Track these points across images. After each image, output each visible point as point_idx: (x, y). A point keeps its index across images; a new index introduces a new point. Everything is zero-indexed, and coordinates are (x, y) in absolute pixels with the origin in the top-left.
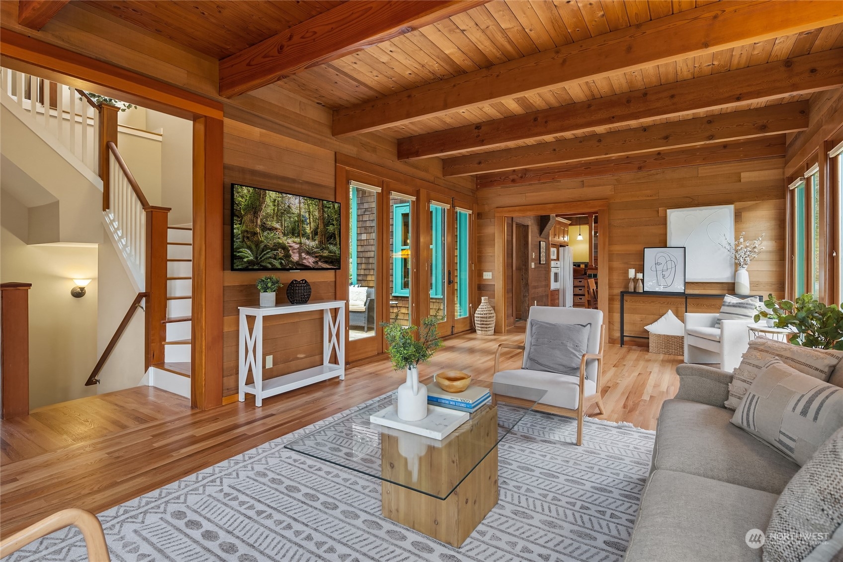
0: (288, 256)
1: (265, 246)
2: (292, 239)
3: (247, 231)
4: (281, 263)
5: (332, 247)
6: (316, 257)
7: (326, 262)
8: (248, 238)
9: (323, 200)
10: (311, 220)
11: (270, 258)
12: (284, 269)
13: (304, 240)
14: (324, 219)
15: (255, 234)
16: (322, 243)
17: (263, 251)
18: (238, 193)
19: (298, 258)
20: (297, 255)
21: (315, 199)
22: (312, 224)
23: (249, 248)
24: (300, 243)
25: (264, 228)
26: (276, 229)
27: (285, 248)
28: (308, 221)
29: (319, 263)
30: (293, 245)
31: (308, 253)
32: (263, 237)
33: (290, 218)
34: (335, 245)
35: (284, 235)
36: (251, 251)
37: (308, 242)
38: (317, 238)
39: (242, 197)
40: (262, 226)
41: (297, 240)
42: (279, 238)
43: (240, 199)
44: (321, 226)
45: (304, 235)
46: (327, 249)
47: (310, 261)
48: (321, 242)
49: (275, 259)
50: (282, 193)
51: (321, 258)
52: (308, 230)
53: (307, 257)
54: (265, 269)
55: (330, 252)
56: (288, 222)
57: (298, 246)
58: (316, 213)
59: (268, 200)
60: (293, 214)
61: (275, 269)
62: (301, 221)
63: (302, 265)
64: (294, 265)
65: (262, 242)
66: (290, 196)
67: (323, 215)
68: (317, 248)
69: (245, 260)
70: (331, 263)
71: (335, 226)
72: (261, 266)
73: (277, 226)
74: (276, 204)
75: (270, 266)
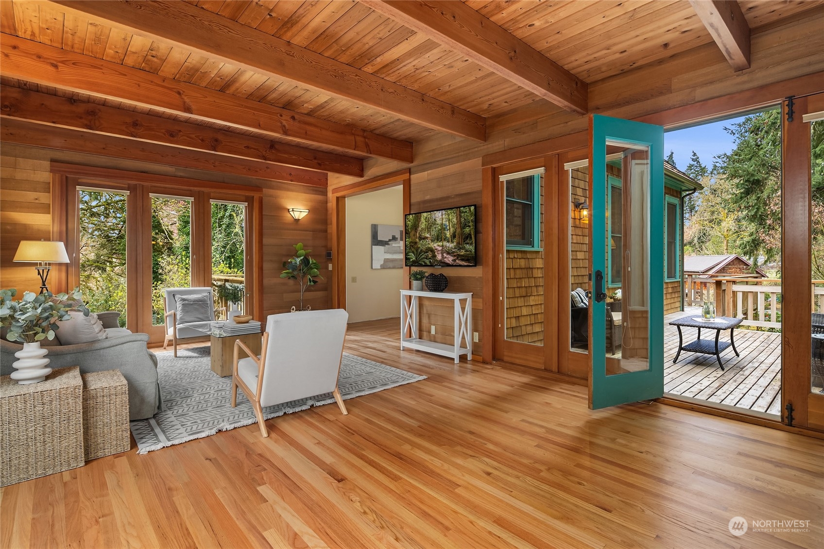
0: (434, 256)
1: (421, 250)
2: (437, 244)
3: (412, 242)
4: (430, 262)
5: (467, 247)
6: (455, 256)
7: (462, 260)
8: (412, 246)
9: (460, 207)
10: (451, 226)
11: (424, 258)
12: (431, 266)
13: (445, 243)
14: (461, 223)
15: (416, 243)
16: (460, 244)
17: (420, 254)
18: (408, 219)
19: (441, 258)
20: (440, 255)
21: (453, 208)
22: (452, 229)
23: (413, 252)
24: (443, 246)
25: (421, 238)
26: (427, 238)
27: (432, 250)
28: (448, 228)
29: (457, 261)
30: (438, 248)
31: (448, 253)
32: (422, 245)
33: (435, 228)
34: (471, 244)
35: (432, 241)
36: (414, 254)
37: (448, 244)
38: (455, 241)
39: (410, 221)
40: (420, 237)
41: (440, 244)
42: (429, 244)
43: (409, 223)
44: (458, 230)
45: (446, 239)
46: (464, 248)
47: (449, 259)
48: (458, 243)
49: (426, 259)
50: (430, 212)
51: (458, 257)
52: (448, 235)
53: (447, 256)
54: (421, 265)
55: (466, 251)
56: (434, 233)
57: (441, 248)
58: (455, 220)
59: (423, 219)
60: (438, 224)
61: (426, 265)
62: (443, 228)
63: (444, 263)
64: (438, 263)
65: (419, 248)
66: (435, 212)
67: (460, 220)
68: (455, 248)
69: (411, 260)
70: (467, 260)
71: (471, 227)
72: (419, 264)
73: (428, 235)
74: (427, 220)
75: (423, 263)
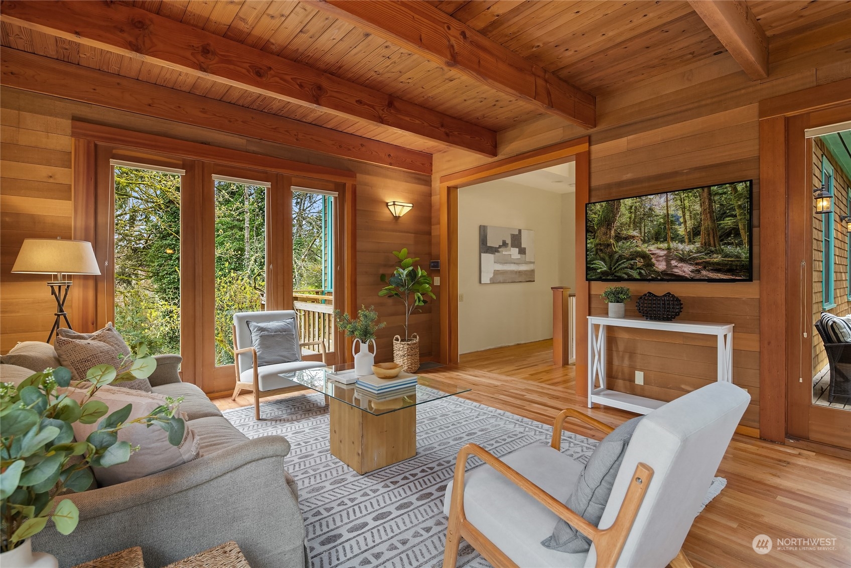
0: (649, 265)
1: (620, 256)
2: (656, 245)
3: (600, 244)
4: (640, 274)
5: (729, 249)
6: (697, 264)
7: (718, 271)
8: (601, 250)
9: (709, 187)
10: (687, 217)
11: (626, 268)
12: (643, 279)
13: (673, 245)
14: (712, 212)
15: (609, 245)
16: (710, 245)
17: (617, 261)
18: (591, 211)
19: (665, 267)
20: (664, 263)
21: (693, 189)
22: (689, 223)
23: (603, 260)
24: (669, 249)
25: (618, 238)
26: (633, 237)
27: (644, 256)
28: (681, 220)
29: (704, 273)
30: (658, 251)
31: (682, 260)
32: (619, 248)
33: (652, 221)
34: (740, 244)
35: (644, 242)
36: (605, 262)
37: (681, 246)
38: (697, 239)
39: (595, 213)
40: (616, 236)
41: (665, 245)
42: (637, 246)
43: (594, 216)
44: (707, 224)
45: (676, 237)
46: (721, 251)
47: (686, 270)
48: (706, 244)
49: (631, 268)
50: (640, 197)
51: (706, 265)
52: (681, 231)
53: (680, 265)
54: (620, 279)
55: (726, 256)
56: (649, 227)
57: (665, 252)
58: (697, 207)
59: (623, 209)
60: (657, 216)
61: (631, 279)
62: (669, 220)
63: (672, 275)
64: (659, 275)
65: (616, 252)
66: (652, 197)
67: (710, 206)
68: (698, 252)
69: (599, 271)
70: (730, 270)
71: (739, 217)
72: (615, 276)
73: (635, 233)
74: (633, 211)
75: (626, 277)
